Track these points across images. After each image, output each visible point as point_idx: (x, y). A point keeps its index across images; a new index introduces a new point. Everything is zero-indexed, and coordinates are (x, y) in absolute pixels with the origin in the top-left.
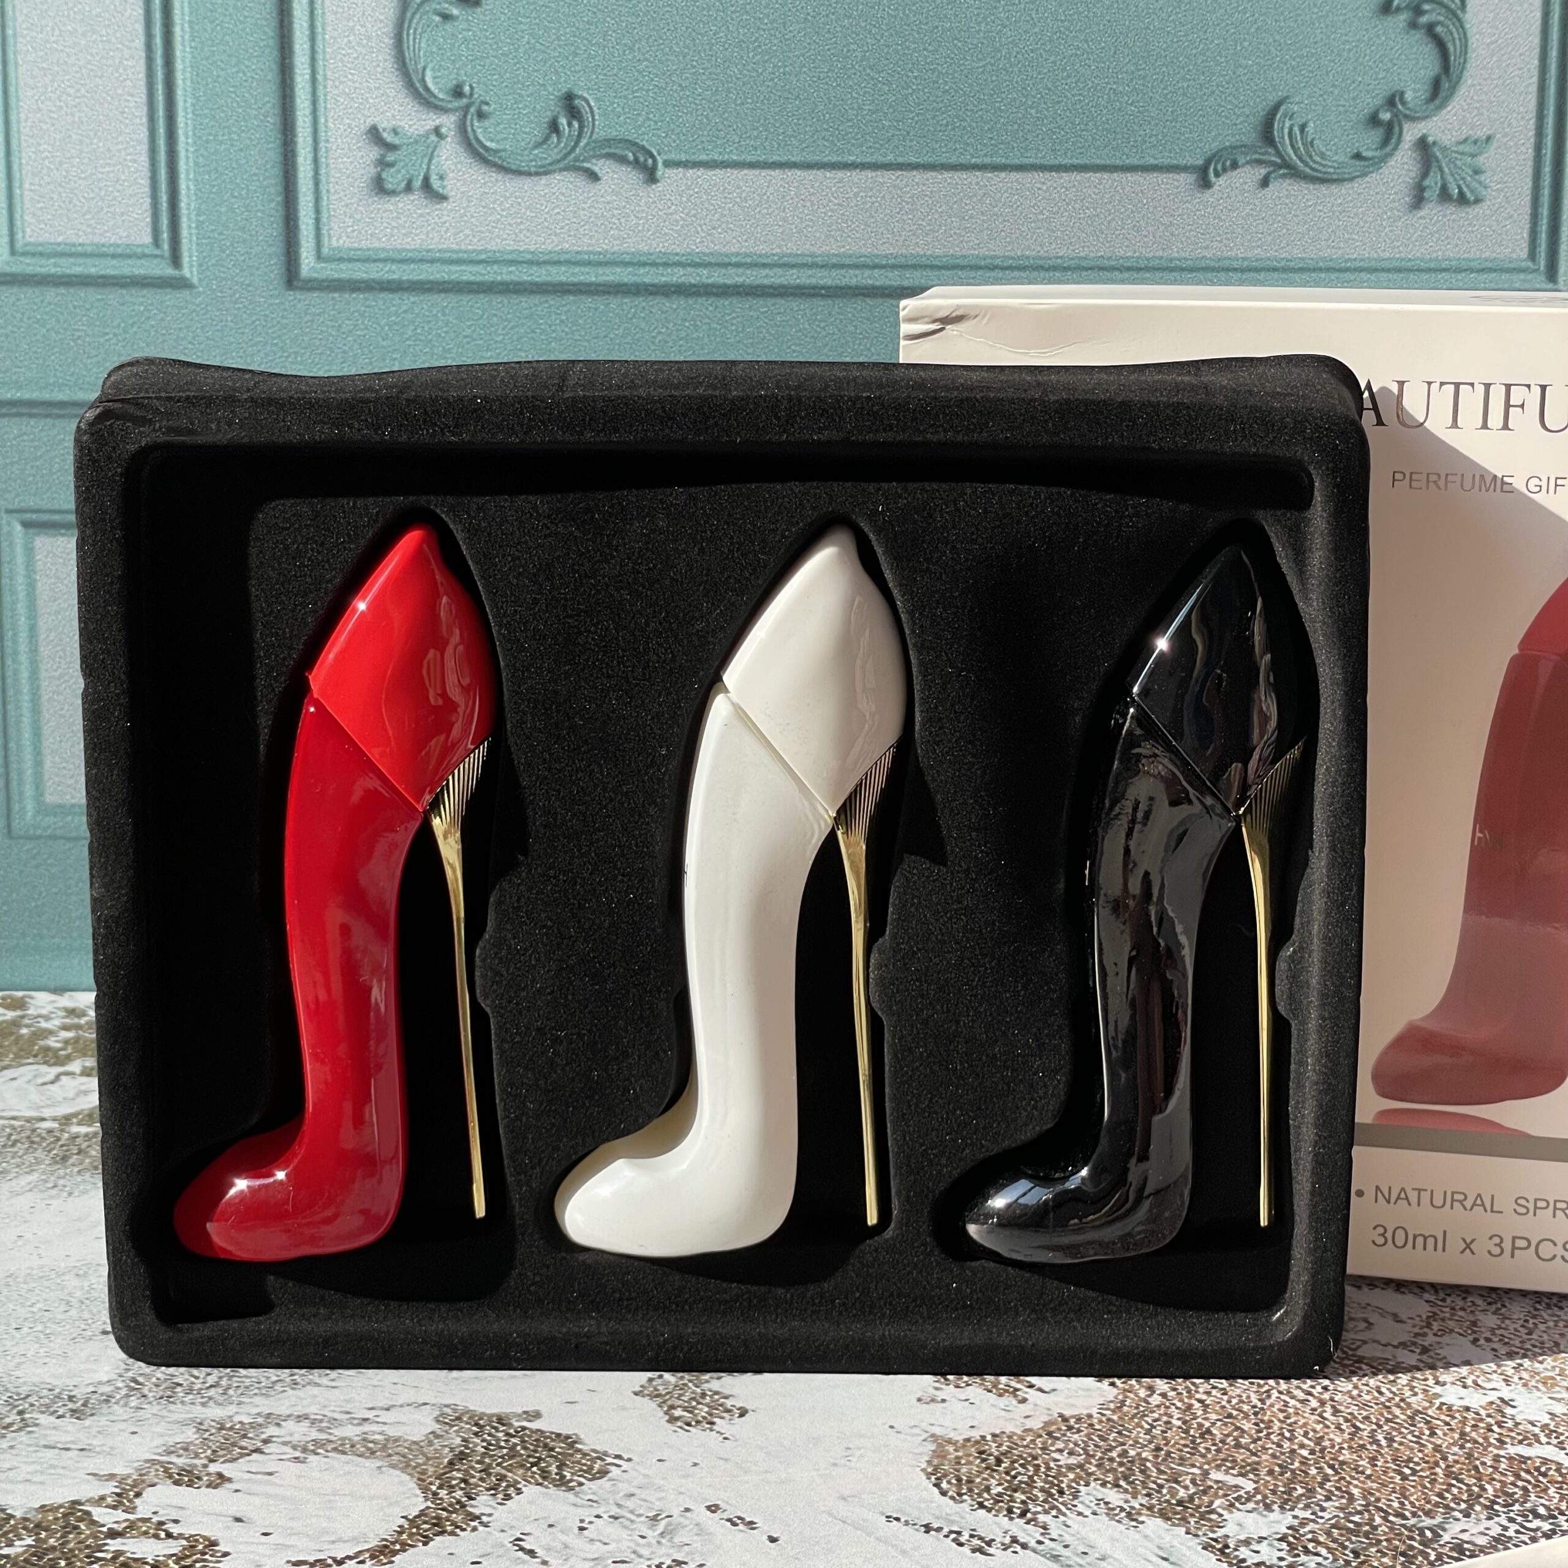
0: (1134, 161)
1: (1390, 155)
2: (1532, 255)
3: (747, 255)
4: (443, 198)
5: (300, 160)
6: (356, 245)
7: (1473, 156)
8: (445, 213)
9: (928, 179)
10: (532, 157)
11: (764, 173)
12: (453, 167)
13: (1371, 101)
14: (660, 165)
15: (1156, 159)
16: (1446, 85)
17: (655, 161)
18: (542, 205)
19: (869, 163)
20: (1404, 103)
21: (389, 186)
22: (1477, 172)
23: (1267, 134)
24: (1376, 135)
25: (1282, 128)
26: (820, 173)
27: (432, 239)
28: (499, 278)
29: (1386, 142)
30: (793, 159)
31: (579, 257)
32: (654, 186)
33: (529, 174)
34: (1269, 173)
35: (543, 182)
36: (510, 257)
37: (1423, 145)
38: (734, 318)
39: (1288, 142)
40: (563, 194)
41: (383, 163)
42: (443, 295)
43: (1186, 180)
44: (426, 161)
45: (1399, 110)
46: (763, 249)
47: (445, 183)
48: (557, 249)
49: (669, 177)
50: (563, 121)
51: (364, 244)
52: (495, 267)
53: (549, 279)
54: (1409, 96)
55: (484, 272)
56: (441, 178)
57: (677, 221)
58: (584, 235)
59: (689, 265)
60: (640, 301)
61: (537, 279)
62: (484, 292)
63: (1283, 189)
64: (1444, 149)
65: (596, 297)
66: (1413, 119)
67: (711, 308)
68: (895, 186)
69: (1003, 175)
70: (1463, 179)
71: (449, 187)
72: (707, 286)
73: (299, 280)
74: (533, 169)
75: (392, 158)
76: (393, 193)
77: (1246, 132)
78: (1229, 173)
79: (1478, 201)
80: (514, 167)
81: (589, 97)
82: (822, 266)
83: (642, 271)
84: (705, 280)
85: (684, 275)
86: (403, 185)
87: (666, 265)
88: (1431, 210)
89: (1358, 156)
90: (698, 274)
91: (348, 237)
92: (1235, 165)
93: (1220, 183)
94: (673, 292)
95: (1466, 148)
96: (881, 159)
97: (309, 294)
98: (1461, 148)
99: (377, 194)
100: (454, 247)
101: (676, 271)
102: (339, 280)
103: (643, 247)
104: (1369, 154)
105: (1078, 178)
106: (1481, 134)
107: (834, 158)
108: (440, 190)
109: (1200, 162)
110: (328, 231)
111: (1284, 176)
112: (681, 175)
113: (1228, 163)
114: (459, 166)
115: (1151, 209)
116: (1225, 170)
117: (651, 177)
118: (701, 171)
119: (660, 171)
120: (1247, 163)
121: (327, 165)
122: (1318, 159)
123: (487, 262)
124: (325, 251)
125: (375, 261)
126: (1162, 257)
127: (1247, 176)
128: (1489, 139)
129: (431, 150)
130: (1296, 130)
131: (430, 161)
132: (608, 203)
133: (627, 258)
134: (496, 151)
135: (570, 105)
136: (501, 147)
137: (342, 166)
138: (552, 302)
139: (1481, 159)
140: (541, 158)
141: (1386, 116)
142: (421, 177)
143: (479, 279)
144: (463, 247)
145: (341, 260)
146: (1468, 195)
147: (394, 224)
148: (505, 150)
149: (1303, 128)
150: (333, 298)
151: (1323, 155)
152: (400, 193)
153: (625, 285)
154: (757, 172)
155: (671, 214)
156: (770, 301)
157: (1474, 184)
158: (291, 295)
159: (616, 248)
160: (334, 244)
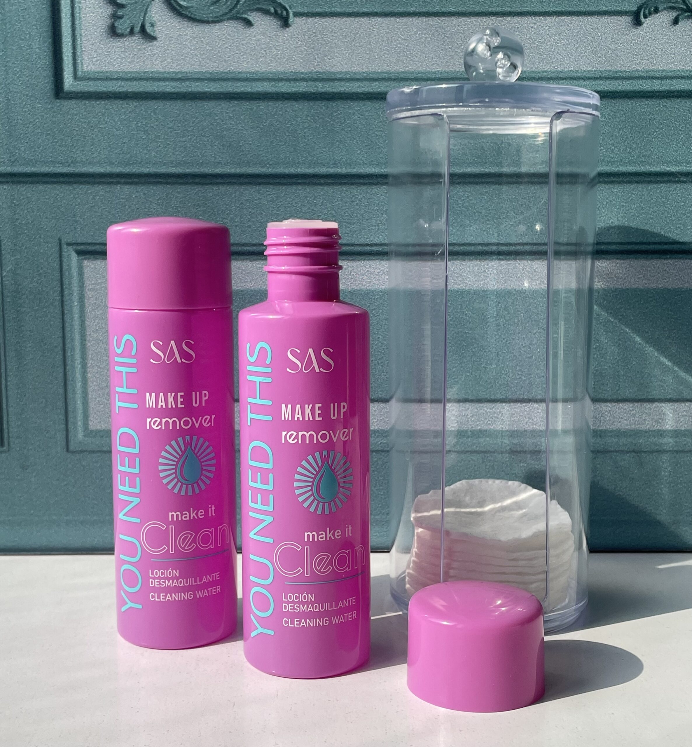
0: (593, 9)
3: (347, 73)
4: (153, 38)
5: (63, 15)
6: (99, 70)
8: (155, 48)
9: (461, 23)
10: (209, 11)
11: (357, 19)
12: (160, 18)
14: (291, 15)
15: (606, 7)
18: (216, 42)
19: (424, 12)
21: (119, 31)
26: (392, 19)
27: (147, 65)
28: (190, 90)
30: (375, 10)
31: (240, 76)
32: (287, 29)
33: (207, 22)
34: (678, 15)
35: (217, 27)
36: (196, 76)
38: (339, 114)
40: (229, 35)
41: (115, 17)
42: (155, 102)
43: (626, 20)
44: (143, 14)
46: (356, 69)
47: (155, 28)
48: (226, 71)
49: (297, 23)
51: (104, 69)
52: (187, 83)
53: (221, 90)
55: (180, 86)
56: (152, 25)
57: (302, 52)
58: (243, 61)
59: (310, 80)
60: (279, 104)
61: (214, 90)
62: (180, 99)
65: (251, 102)
67: (323, 107)
68: (440, 27)
69: (509, 19)
71: (158, 31)
72: (321, 94)
73: (64, 92)
74: (210, 19)
75: (121, 13)
76: (121, 36)
78: (653, 15)
80: (198, 18)
82: (394, 80)
83: (280, 84)
84: (320, 90)
85: (307, 86)
86: (128, 30)
87: (295, 80)
90: (316, 86)
91: (94, 64)
92: (657, 11)
93: (647, 22)
94: (300, 98)
96: (431, 9)
97: (70, 101)
99: (112, 36)
100: (161, 70)
101: (302, 84)
102: (88, 92)
103: (281, 69)
105: (557, 20)
107: (401, 9)
108: (152, 33)
110: (81, 61)
112: (304, 22)
114: (164, 17)
115: (603, 39)
118: (317, 19)
119: (291, 19)
120: (665, 9)
121: (80, 18)
123: (182, 80)
124: (79, 73)
125: (111, 79)
126: (611, 71)
129: (145, 7)
131: (145, 14)
132: (258, 40)
133: (271, 76)
134: (187, 8)
136: (189, 5)
137: (89, 19)
138: (223, 105)
140: (215, 12)
142: (140, 25)
143: (177, 90)
144: (167, 70)
145: (90, 79)
147: (123, 55)
148: (192, 7)
150: (85, 104)
152: (126, 36)
153: (270, 93)
154: (353, 19)
155: (298, 47)
156: (361, 103)
158: (58, 102)
159: (264, 70)
160: (85, 69)
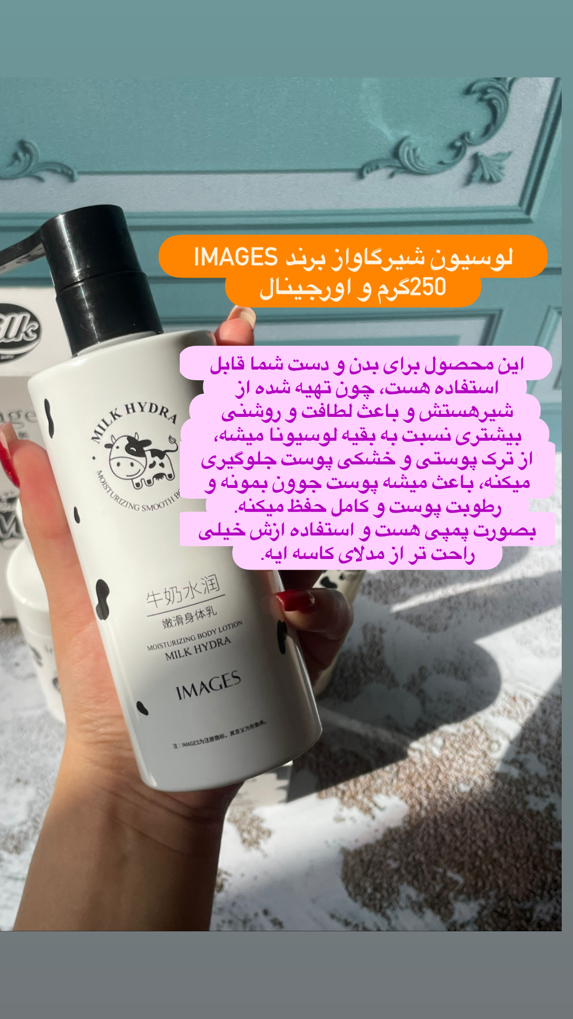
1: (458, 162)
2: (521, 204)
7: (500, 161)
13: (452, 136)
16: (492, 128)
17: (72, 172)
20: (469, 137)
22: (500, 168)
23: (396, 154)
24: (452, 153)
25: (403, 151)
29: (457, 155)
37: (476, 158)
39: (405, 156)
45: (466, 141)
50: (20, 154)
54: (473, 134)
63: (401, 179)
64: (487, 159)
66: (470, 144)
70: (493, 172)
77: (385, 152)
79: (499, 181)
81: (33, 142)
88: (475, 186)
89: (441, 163)
95: (498, 158)
98: (495, 158)
104: (445, 161)
106: (506, 151)
109: (359, 166)
111: (402, 173)
113: (374, 168)
116: (372, 170)
117: (71, 178)
122: (420, 164)
127: (383, 173)
128: (510, 153)
130: (411, 152)
135: (23, 146)
139: (504, 163)
141: (458, 144)
146: (494, 179)
149: (414, 150)
151: (423, 163)
157: (499, 174)
